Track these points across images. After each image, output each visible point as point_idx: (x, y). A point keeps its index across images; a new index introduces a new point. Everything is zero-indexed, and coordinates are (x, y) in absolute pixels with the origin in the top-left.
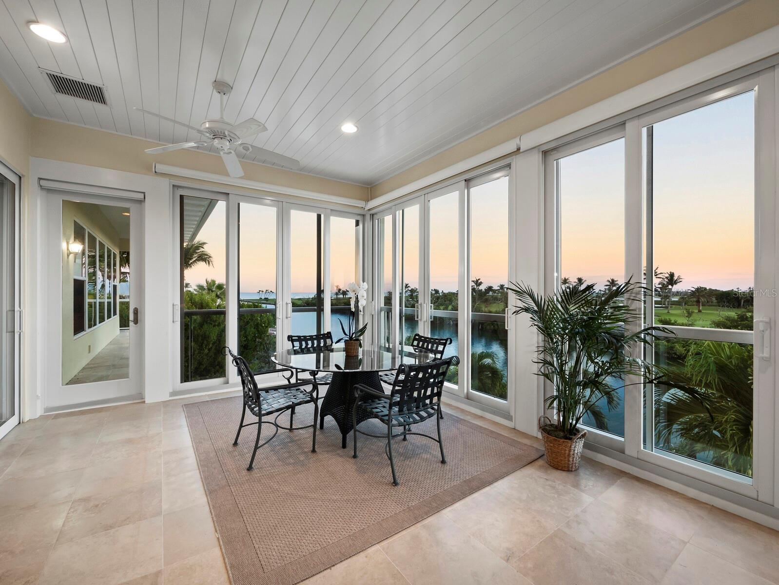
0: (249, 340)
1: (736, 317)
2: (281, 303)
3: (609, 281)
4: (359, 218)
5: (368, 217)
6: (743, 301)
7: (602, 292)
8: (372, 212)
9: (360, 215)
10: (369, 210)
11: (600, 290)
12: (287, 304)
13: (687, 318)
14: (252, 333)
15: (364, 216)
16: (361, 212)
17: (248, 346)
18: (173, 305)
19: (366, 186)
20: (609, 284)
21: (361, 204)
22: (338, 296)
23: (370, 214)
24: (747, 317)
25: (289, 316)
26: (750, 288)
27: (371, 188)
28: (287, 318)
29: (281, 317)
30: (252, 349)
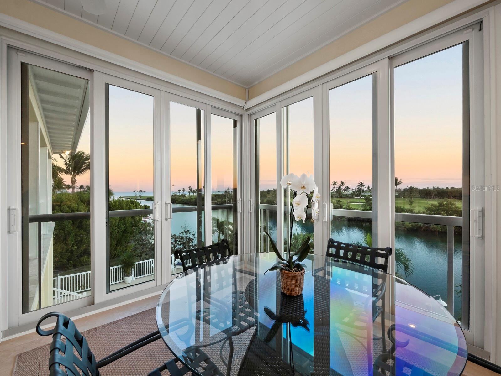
0: (127, 227)
1: (438, 204)
2: (159, 203)
3: (359, 183)
4: (237, 118)
5: (246, 118)
6: (433, 195)
7: (354, 190)
8: (250, 112)
9: (237, 114)
10: (247, 110)
11: (353, 189)
12: (166, 204)
13: (410, 205)
14: (130, 222)
15: (241, 116)
16: (239, 111)
17: (126, 231)
18: (9, 209)
19: (244, 86)
20: (359, 185)
21: (240, 102)
22: (190, 194)
23: (248, 115)
24: (444, 205)
25: (169, 217)
26: (434, 187)
27: (248, 89)
28: (166, 219)
29: (159, 219)
30: (130, 233)
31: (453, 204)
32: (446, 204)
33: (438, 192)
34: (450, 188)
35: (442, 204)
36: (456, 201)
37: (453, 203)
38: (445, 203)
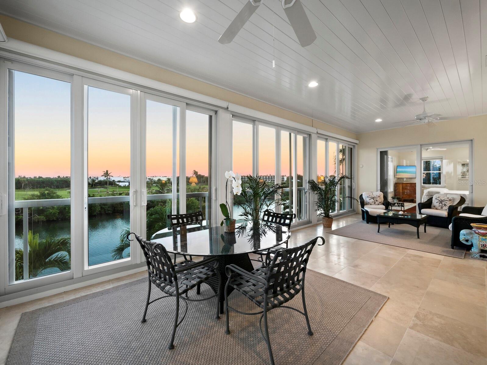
1: (39, 194)
24: (45, 194)
31: (55, 193)
32: (48, 193)
33: (28, 182)
34: (38, 177)
35: (43, 193)
36: (56, 190)
37: (54, 191)
38: (46, 192)
